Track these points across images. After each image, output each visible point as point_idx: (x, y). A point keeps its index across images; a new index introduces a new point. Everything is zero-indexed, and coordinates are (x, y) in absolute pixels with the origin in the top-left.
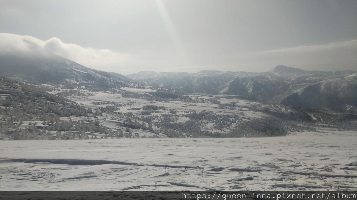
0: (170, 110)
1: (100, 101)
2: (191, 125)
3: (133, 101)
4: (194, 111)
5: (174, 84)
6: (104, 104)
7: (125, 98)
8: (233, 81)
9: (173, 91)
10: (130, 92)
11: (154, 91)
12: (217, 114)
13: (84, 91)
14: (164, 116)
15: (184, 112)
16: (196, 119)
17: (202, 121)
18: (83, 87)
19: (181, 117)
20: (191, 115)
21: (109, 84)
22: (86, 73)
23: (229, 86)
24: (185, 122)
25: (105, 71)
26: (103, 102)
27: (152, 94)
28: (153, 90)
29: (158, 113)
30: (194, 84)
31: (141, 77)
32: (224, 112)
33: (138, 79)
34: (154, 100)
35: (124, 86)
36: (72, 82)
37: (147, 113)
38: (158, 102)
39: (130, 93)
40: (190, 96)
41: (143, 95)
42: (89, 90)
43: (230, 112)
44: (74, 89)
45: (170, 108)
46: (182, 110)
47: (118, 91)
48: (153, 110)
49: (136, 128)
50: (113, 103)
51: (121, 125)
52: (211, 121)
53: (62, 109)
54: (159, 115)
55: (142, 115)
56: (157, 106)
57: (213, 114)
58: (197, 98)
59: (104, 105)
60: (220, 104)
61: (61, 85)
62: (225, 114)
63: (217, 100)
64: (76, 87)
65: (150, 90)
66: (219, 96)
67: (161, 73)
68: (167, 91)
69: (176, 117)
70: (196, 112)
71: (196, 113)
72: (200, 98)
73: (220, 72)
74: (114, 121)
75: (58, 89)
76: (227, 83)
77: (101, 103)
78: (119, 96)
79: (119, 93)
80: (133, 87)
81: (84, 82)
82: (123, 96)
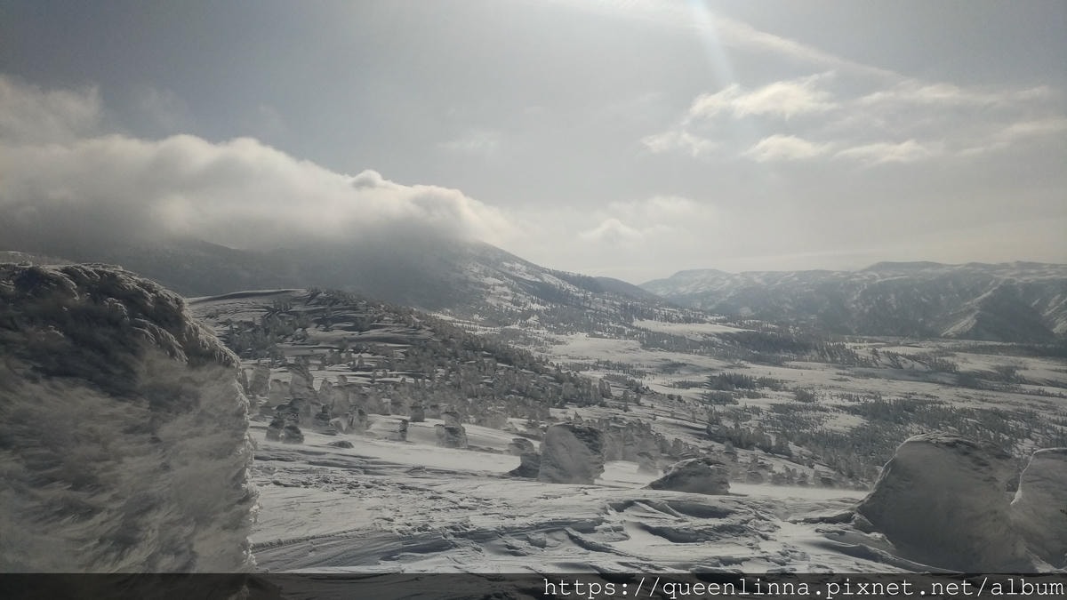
0: (795, 390)
1: (583, 361)
2: (873, 441)
3: (676, 360)
4: (876, 395)
5: (788, 307)
6: (596, 368)
7: (652, 351)
8: (990, 296)
9: (792, 331)
10: (660, 333)
11: (733, 330)
12: (958, 406)
13: (535, 331)
14: (776, 408)
15: (843, 397)
16: (886, 420)
17: (908, 428)
18: (532, 320)
19: (834, 414)
20: (865, 406)
21: (601, 311)
22: (538, 280)
23: (978, 312)
24: (848, 430)
25: (588, 275)
26: (592, 362)
27: (727, 339)
28: (729, 326)
29: (756, 400)
30: (854, 306)
31: (682, 289)
32: (983, 400)
33: (674, 294)
34: (736, 357)
35: (643, 315)
36: (504, 307)
37: (724, 400)
38: (750, 365)
39: (662, 335)
40: (849, 345)
41: (701, 343)
42: (550, 330)
43: (1002, 401)
44: (512, 327)
45: (794, 385)
46: (834, 392)
47: (627, 330)
48: (740, 389)
49: (744, 445)
50: (621, 367)
51: (701, 435)
52: (939, 428)
53: (536, 385)
54: (762, 404)
55: (710, 403)
56: (751, 378)
57: (942, 406)
58: (875, 353)
59: (596, 372)
60: (957, 373)
61: (476, 317)
62: (986, 406)
63: (946, 359)
64: (514, 321)
65: (721, 329)
66: (945, 345)
67: (743, 274)
68: (773, 330)
69: (818, 412)
70: (883, 398)
71: (884, 403)
72: (884, 352)
73: (940, 266)
74: (679, 421)
75: (472, 326)
76: (968, 303)
77: (586, 365)
78: (633, 347)
79: (631, 336)
80: (668, 319)
81: (536, 307)
82: (645, 347)
